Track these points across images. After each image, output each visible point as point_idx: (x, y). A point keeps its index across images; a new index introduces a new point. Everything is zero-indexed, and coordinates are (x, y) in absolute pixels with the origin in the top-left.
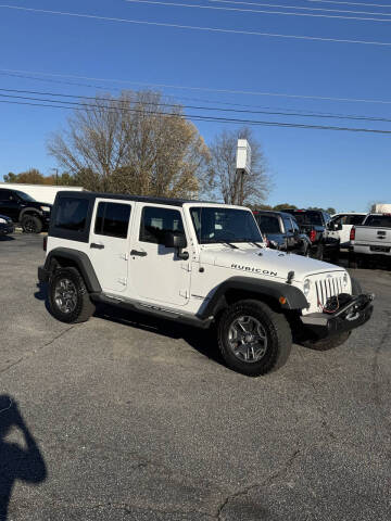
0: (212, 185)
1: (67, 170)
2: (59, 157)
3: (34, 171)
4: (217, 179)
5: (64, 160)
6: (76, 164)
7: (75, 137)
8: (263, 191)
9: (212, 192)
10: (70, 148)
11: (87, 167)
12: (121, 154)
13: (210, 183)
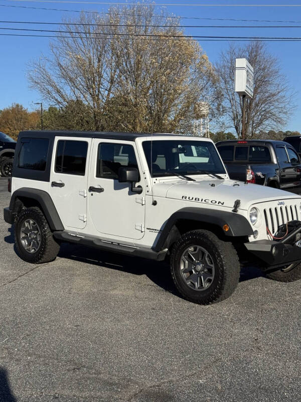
0: (220, 110)
1: (52, 103)
2: (43, 90)
3: (18, 106)
4: (226, 103)
5: (49, 93)
6: (62, 96)
7: (59, 65)
8: (281, 115)
9: (221, 119)
10: (54, 79)
11: (74, 98)
12: (112, 81)
13: (218, 109)
